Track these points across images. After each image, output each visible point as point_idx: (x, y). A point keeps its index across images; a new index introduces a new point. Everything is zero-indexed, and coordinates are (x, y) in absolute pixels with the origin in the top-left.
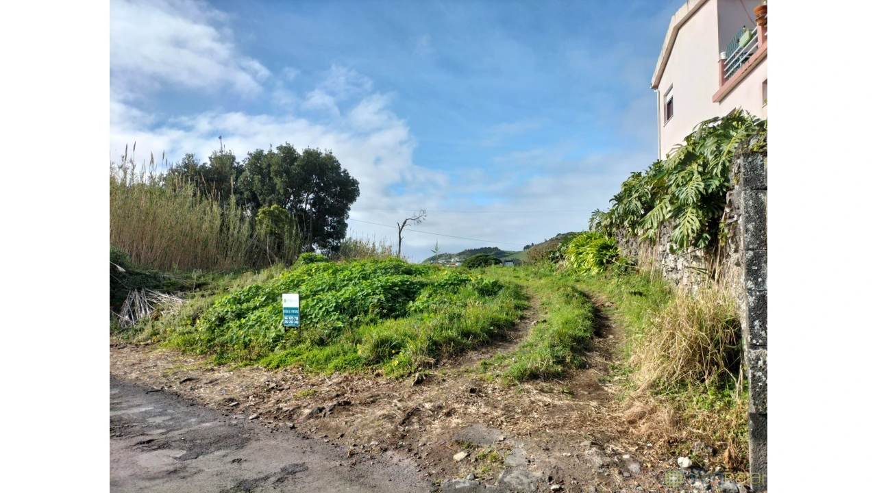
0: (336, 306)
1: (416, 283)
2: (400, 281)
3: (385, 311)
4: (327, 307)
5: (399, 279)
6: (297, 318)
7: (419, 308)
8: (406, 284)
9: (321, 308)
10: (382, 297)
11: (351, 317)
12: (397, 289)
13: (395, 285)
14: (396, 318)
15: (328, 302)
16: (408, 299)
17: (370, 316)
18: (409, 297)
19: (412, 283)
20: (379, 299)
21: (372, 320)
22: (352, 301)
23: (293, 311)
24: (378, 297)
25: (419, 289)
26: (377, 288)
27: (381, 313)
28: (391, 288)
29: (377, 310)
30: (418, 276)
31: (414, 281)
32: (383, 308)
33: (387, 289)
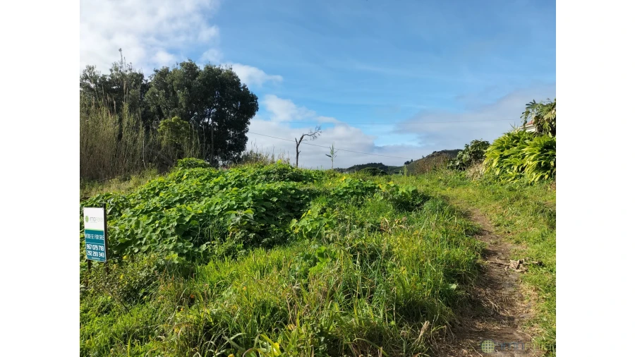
0: (178, 225)
1: (305, 192)
2: (281, 189)
3: (252, 235)
4: (165, 228)
5: (280, 186)
6: (102, 248)
7: (306, 230)
8: (289, 194)
9: (154, 230)
10: (250, 213)
11: (198, 245)
12: (275, 199)
13: (272, 193)
14: (269, 246)
15: (168, 220)
16: (292, 214)
17: (229, 244)
18: (293, 212)
19: (298, 192)
20: (245, 217)
21: (228, 252)
22: (206, 217)
23: (97, 237)
24: (243, 213)
25: (308, 200)
26: (245, 199)
27: (245, 237)
28: (266, 199)
29: (239, 235)
30: (309, 183)
31: (302, 189)
32: (250, 231)
33: (260, 200)
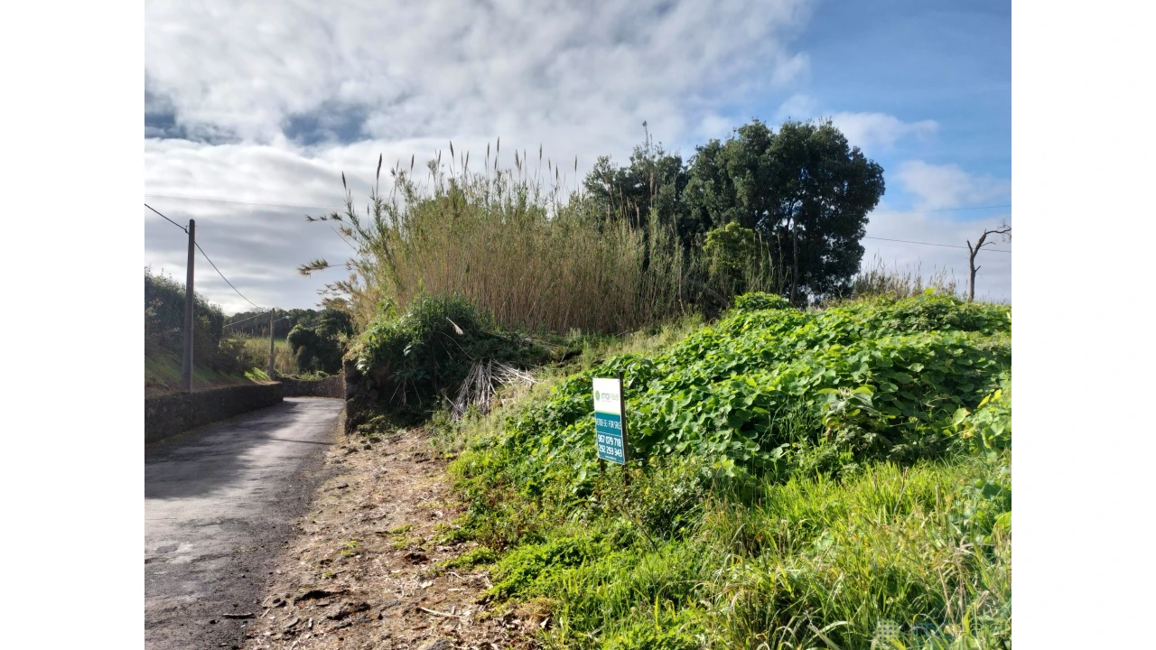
0: (733, 411)
1: (986, 353)
2: (932, 348)
3: (870, 437)
4: (712, 415)
5: (929, 341)
6: (619, 442)
7: (990, 432)
8: (951, 356)
9: (695, 419)
10: (866, 394)
11: (768, 448)
12: (919, 368)
13: (911, 355)
14: (907, 460)
15: (717, 402)
16: (957, 399)
17: (825, 450)
18: (959, 393)
19: (973, 353)
20: (855, 401)
21: (824, 465)
22: (784, 397)
23: (612, 424)
24: (851, 393)
25: (994, 369)
26: (856, 367)
27: (857, 440)
28: (899, 366)
29: (844, 435)
30: (997, 333)
31: (979, 347)
32: (867, 427)
33: (884, 370)
